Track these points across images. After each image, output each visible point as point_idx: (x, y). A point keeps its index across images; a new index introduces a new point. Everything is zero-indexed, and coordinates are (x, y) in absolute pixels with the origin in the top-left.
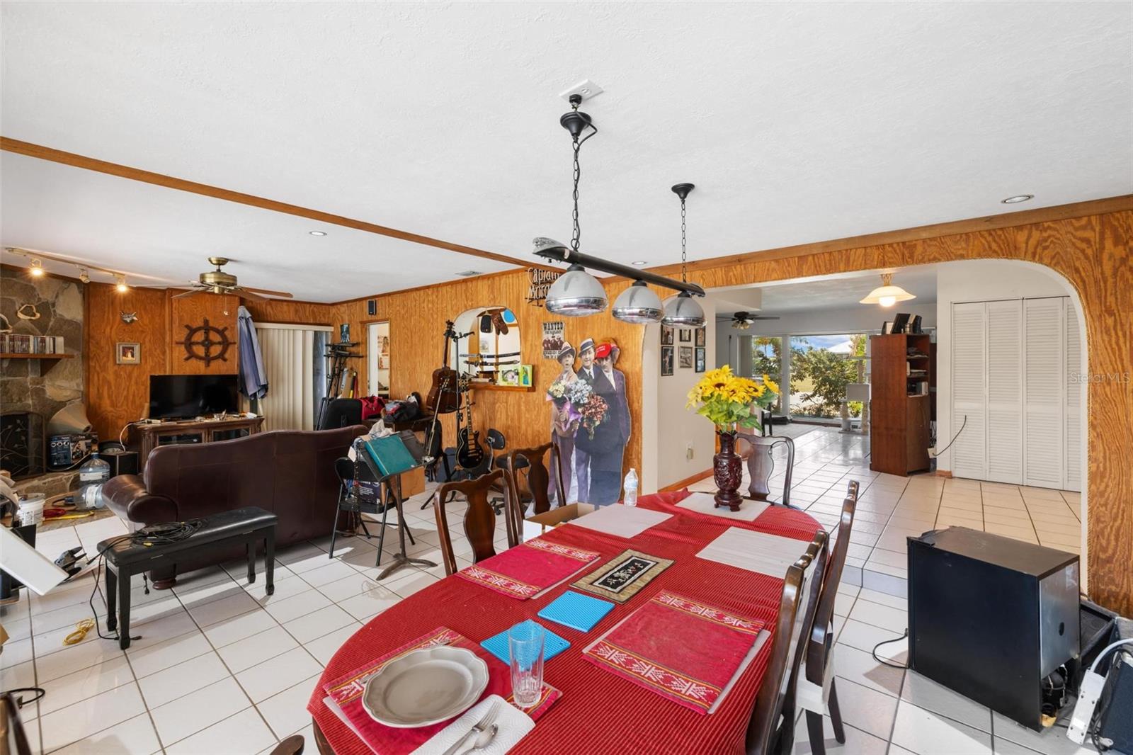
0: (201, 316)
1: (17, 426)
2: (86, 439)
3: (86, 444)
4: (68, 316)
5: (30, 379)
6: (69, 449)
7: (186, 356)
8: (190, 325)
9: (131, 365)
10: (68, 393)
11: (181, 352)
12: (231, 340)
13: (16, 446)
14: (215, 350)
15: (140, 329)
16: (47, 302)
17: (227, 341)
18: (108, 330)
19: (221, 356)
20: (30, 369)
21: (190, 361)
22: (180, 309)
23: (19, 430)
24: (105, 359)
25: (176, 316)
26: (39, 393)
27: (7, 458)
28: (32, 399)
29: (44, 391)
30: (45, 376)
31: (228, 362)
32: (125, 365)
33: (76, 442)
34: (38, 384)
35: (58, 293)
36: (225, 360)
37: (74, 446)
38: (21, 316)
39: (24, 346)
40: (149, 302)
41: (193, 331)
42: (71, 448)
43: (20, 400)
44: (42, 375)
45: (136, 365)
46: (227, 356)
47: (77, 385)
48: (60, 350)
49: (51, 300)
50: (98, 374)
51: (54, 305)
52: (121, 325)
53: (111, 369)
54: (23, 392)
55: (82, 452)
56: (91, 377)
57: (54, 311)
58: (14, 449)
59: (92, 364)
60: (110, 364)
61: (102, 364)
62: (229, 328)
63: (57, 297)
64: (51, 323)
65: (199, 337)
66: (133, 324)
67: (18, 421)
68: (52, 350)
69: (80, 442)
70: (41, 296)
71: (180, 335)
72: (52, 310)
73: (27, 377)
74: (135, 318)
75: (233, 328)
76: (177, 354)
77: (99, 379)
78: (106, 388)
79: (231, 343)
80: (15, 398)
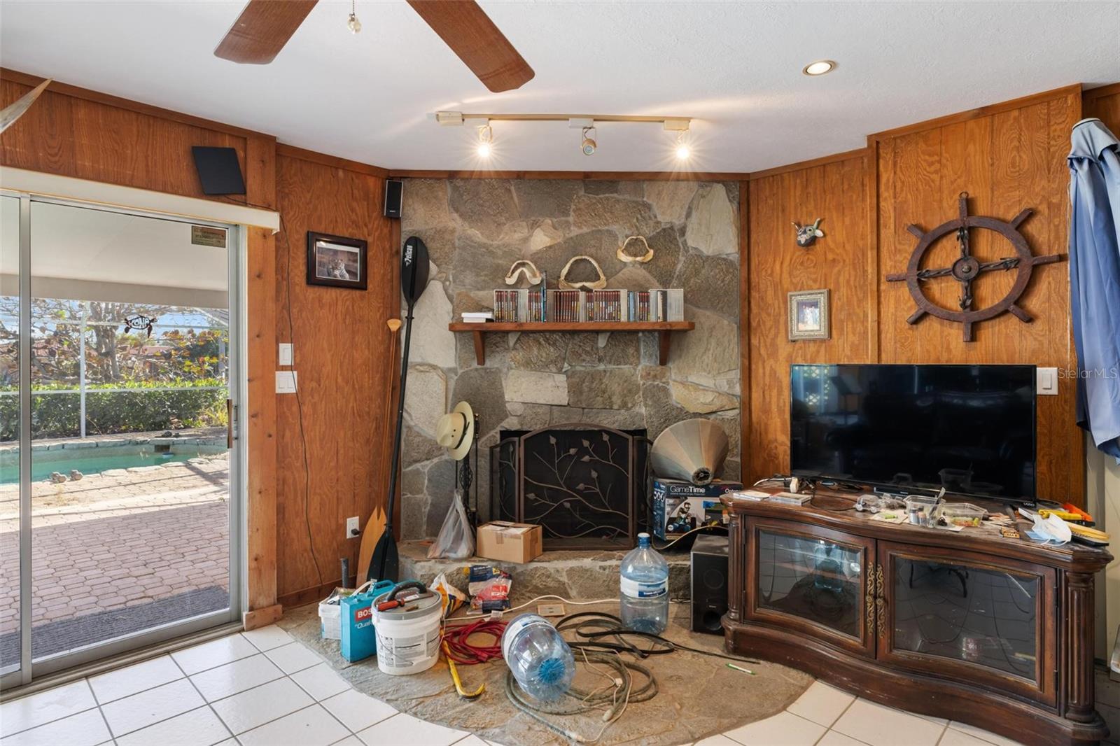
0: (954, 191)
1: (584, 451)
2: (707, 495)
3: (707, 505)
4: (708, 250)
5: (641, 367)
6: (663, 509)
7: (914, 312)
8: (922, 222)
9: (815, 341)
10: (709, 397)
11: (901, 302)
12: (1048, 249)
13: (581, 486)
14: (996, 289)
15: (830, 257)
16: (672, 228)
17: (1034, 252)
18: (778, 267)
19: (1017, 305)
20: (642, 351)
21: (923, 326)
22: (899, 185)
23: (586, 458)
24: (773, 332)
25: (887, 206)
26: (658, 395)
27: (568, 505)
28: (646, 405)
29: (665, 391)
30: (670, 365)
31: (1038, 326)
32: (804, 341)
33: (680, 498)
34: (655, 377)
35: (690, 208)
36: (1029, 319)
37: (674, 506)
38: (624, 257)
39: (610, 309)
40: (846, 187)
41: (931, 242)
42: (668, 509)
43: (624, 405)
44: (664, 361)
45: (823, 341)
46: (1034, 303)
47: (730, 382)
48: (676, 316)
49: (678, 223)
50: (764, 362)
51: (683, 231)
52: (798, 253)
53: (784, 350)
54: (630, 391)
55: (694, 520)
56: (753, 367)
57: (685, 243)
58: (579, 492)
59: (754, 341)
60: (781, 341)
61: (769, 341)
62: (1043, 208)
63: (688, 215)
64: (679, 266)
65: (948, 253)
66: (818, 247)
67: (586, 443)
68: (660, 314)
69: (690, 500)
70: (660, 218)
71: (898, 257)
72: (680, 241)
73: (637, 365)
74: (819, 233)
75: (1056, 209)
76: (892, 310)
77: (764, 373)
78: (775, 392)
79: (1049, 262)
80: (617, 401)
